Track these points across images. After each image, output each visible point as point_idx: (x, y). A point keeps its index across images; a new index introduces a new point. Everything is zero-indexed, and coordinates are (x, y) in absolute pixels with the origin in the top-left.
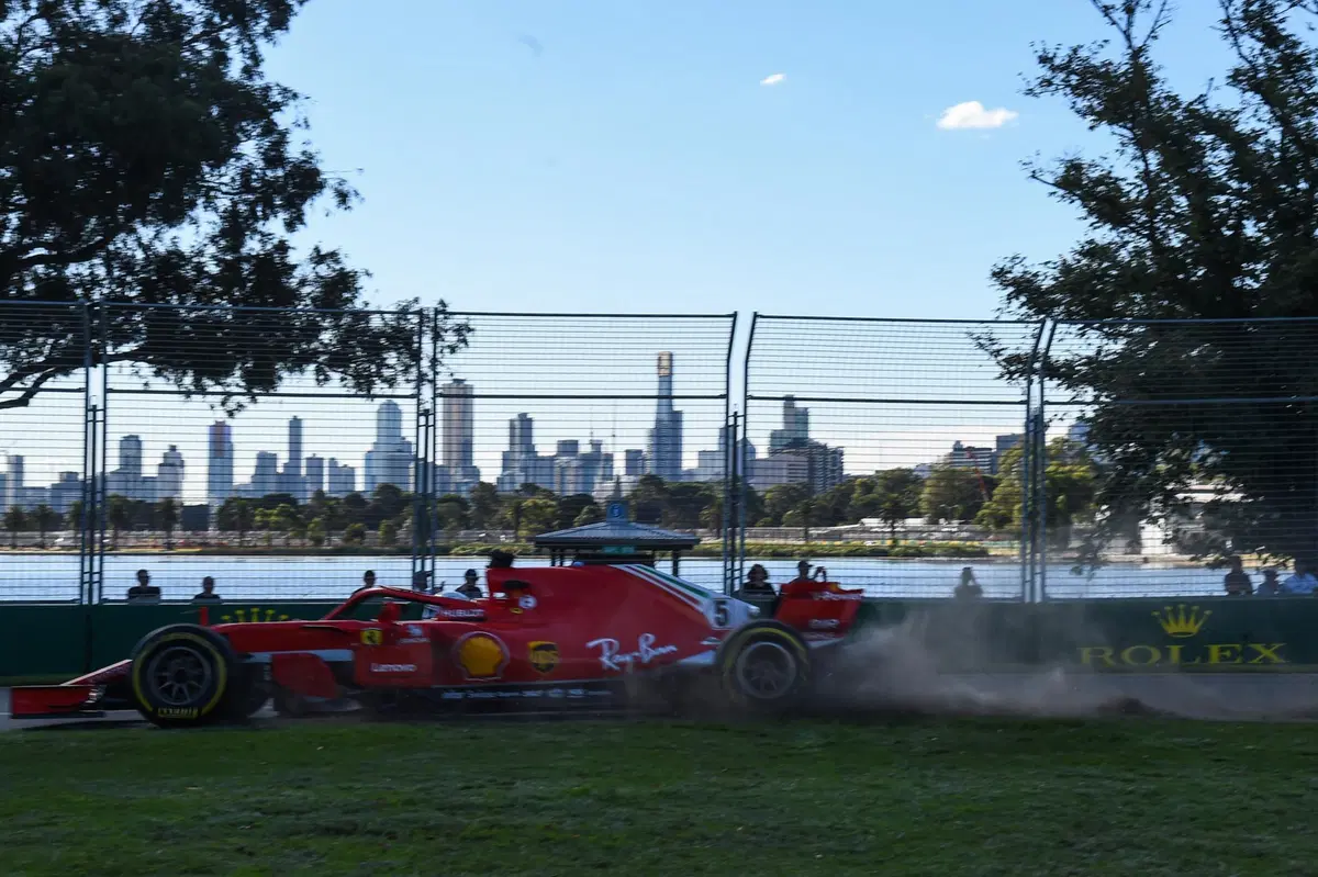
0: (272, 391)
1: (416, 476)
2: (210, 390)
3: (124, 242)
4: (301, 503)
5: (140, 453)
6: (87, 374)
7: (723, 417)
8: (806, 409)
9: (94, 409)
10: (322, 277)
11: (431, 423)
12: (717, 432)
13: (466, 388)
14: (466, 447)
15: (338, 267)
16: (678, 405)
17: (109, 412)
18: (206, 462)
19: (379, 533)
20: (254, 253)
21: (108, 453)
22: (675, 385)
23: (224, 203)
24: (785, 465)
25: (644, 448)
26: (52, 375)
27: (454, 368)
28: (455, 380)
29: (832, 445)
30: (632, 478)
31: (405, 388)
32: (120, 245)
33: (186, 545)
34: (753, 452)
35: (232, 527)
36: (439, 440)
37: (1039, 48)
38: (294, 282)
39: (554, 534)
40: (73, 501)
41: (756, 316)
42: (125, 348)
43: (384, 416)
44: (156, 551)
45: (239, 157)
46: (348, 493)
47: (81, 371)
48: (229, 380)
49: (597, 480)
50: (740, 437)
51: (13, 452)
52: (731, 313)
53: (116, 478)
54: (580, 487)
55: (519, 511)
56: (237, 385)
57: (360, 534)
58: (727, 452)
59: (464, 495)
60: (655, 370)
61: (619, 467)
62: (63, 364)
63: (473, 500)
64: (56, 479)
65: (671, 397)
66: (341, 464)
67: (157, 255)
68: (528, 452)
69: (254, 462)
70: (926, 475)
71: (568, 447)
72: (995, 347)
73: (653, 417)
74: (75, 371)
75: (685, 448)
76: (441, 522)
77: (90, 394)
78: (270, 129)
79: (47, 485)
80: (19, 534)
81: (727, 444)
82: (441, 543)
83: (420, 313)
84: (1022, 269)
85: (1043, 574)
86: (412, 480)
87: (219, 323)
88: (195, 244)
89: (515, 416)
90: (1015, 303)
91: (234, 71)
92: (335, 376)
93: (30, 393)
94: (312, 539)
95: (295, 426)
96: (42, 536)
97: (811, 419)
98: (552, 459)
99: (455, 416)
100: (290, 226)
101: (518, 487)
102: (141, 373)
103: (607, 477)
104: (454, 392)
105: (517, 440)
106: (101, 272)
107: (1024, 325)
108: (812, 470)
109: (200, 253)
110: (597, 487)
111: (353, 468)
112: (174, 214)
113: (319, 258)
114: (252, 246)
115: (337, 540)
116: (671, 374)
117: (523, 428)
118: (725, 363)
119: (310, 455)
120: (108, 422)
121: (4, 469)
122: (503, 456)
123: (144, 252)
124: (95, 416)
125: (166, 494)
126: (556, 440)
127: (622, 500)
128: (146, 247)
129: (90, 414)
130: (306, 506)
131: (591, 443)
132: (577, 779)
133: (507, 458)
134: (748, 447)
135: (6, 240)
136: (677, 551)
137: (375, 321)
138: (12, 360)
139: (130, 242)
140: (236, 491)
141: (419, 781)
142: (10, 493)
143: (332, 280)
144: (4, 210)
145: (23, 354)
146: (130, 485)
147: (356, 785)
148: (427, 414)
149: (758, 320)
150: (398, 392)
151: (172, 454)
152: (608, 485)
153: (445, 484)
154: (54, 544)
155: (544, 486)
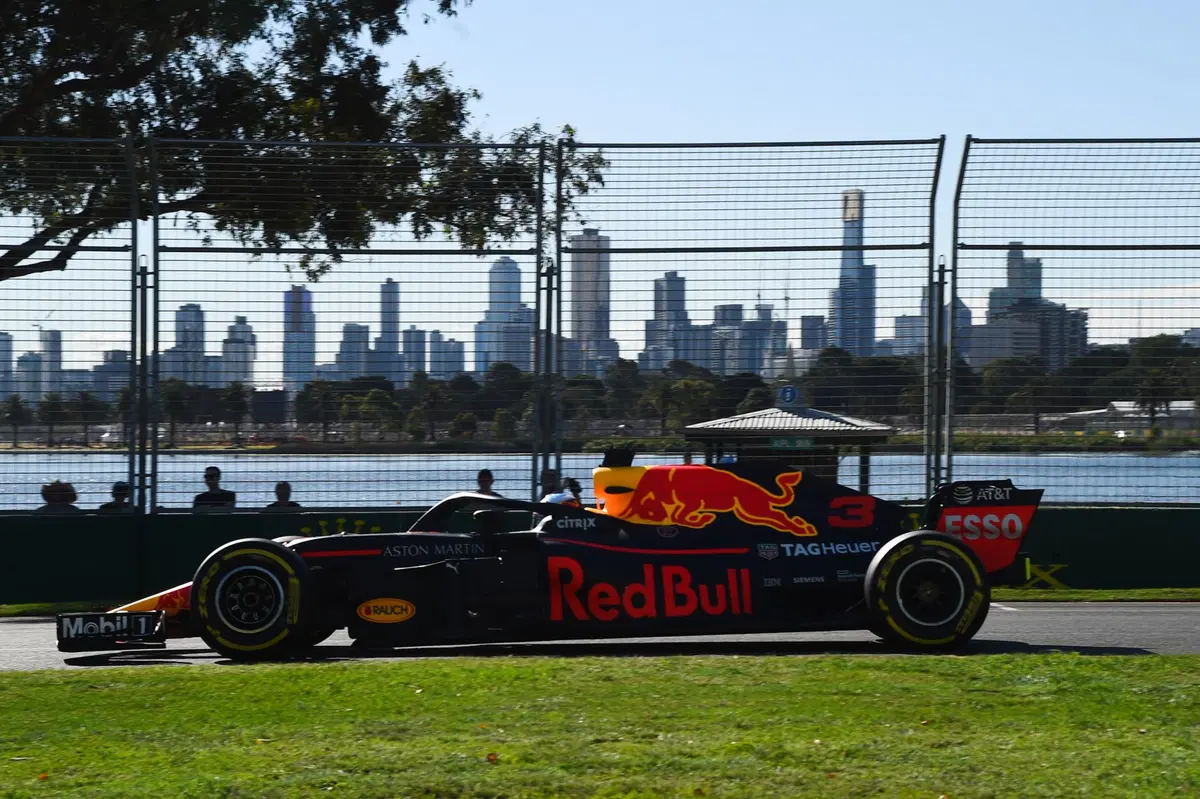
0: (363, 248)
1: (537, 353)
2: (284, 246)
3: (178, 61)
4: (397, 387)
5: (203, 325)
6: (134, 230)
7: (926, 272)
8: (1038, 259)
9: (144, 272)
10: (417, 100)
11: (555, 285)
12: (919, 292)
13: (600, 239)
14: (602, 316)
15: (440, 89)
16: (870, 258)
17: (162, 275)
18: (281, 337)
19: (495, 423)
20: (336, 73)
21: (162, 326)
22: (866, 232)
23: (299, 10)
24: (1009, 333)
25: (826, 314)
26: (94, 230)
28: (588, 232)
29: (1072, 305)
30: (809, 352)
31: (526, 241)
32: (173, 65)
33: (257, 441)
34: (967, 315)
35: (315, 419)
36: (566, 306)
38: (386, 108)
39: (710, 424)
40: (119, 387)
41: (969, 140)
42: (181, 196)
43: (497, 277)
44: (221, 448)
46: (452, 376)
47: (129, 224)
48: (308, 235)
49: (767, 355)
50: (947, 300)
51: (47, 326)
52: (938, 137)
53: (170, 358)
54: (746, 364)
55: (667, 395)
56: (319, 239)
57: (470, 426)
58: (930, 317)
59: (599, 376)
60: (839, 213)
61: (794, 338)
62: (105, 216)
63: (610, 381)
64: (99, 359)
65: (861, 248)
66: (446, 338)
67: (218, 78)
68: (677, 320)
69: (340, 337)
70: (1196, 344)
71: (729, 314)
73: (837, 274)
74: (121, 225)
75: (878, 313)
76: (570, 409)
77: (140, 252)
79: (89, 367)
80: (56, 428)
81: (931, 308)
82: (568, 436)
83: (542, 146)
86: (532, 357)
87: (297, 162)
88: (264, 61)
89: (661, 276)
92: (438, 226)
93: (66, 254)
94: (412, 432)
95: (390, 291)
96: (85, 430)
97: (1045, 273)
98: (707, 329)
99: (589, 277)
100: (380, 37)
101: (665, 365)
102: (201, 226)
103: (776, 353)
104: (584, 246)
105: (664, 306)
106: (150, 99)
108: (1045, 340)
109: (271, 74)
110: (766, 364)
111: (461, 343)
112: (240, 25)
113: (417, 77)
114: (335, 62)
115: (444, 434)
116: (861, 218)
117: (671, 291)
118: (927, 203)
119: (407, 327)
120: (161, 288)
121: (37, 347)
122: (647, 326)
123: (203, 72)
124: (144, 281)
125: (232, 378)
126: (711, 305)
127: (795, 381)
128: (205, 66)
129: (139, 278)
130: (404, 392)
131: (759, 308)
132: (736, 731)
133: (651, 329)
134: (960, 310)
135: (36, 62)
136: (867, 445)
137: (488, 157)
138: (46, 211)
139: (185, 58)
140: (319, 372)
141: (539, 733)
142: (45, 377)
143: (433, 104)
144: (34, 22)
145: (57, 203)
146: (190, 366)
147: (463, 737)
148: (549, 274)
149: (973, 145)
150: (516, 247)
151: (240, 328)
152: (780, 362)
153: (574, 362)
154: (99, 441)
155: (698, 364)
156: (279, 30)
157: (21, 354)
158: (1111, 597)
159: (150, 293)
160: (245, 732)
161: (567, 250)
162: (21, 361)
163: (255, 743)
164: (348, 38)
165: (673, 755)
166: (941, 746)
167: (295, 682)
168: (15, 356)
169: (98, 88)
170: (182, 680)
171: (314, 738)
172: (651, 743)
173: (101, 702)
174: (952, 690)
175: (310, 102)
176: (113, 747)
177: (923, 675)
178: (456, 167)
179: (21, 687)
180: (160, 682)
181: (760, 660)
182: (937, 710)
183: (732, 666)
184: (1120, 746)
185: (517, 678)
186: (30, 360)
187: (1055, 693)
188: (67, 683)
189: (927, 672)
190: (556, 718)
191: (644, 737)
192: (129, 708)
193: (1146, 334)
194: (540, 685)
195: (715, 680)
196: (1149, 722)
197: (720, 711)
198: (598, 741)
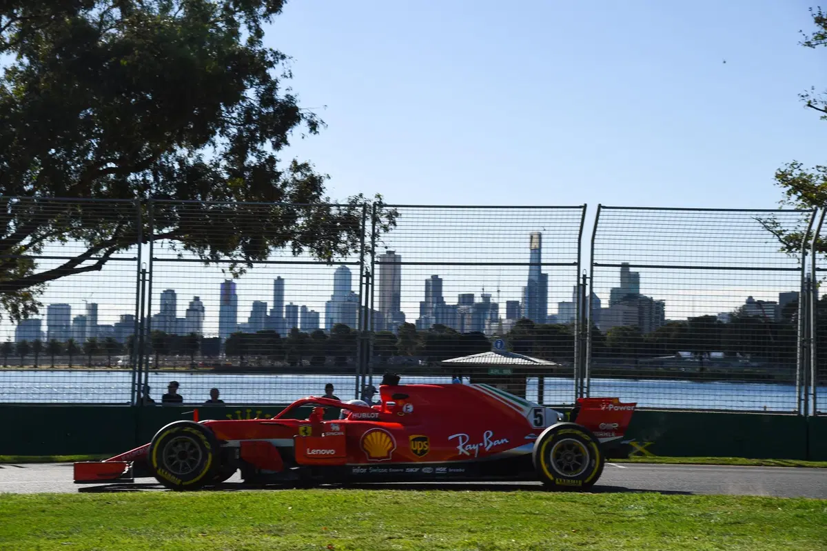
0: (263, 260)
1: (360, 319)
2: (222, 259)
3: (167, 158)
4: (282, 336)
5: (175, 302)
6: (140, 249)
7: (576, 279)
8: (638, 273)
9: (144, 272)
10: (297, 181)
11: (370, 282)
12: (572, 289)
13: (396, 257)
14: (396, 299)
15: (308, 174)
16: (544, 270)
17: (154, 274)
18: (218, 308)
20: (252, 165)
21: (153, 302)
22: (543, 256)
23: (233, 131)
24: (621, 313)
25: (520, 300)
26: (117, 249)
27: (387, 244)
28: (390, 253)
29: (656, 298)
30: (511, 321)
31: (354, 257)
32: (164, 160)
33: (203, 365)
34: (598, 301)
35: (235, 353)
36: (376, 293)
37: (816, 11)
38: (279, 184)
39: (455, 360)
40: (128, 335)
41: (600, 207)
42: (165, 231)
43: (338, 277)
44: (183, 369)
45: (244, 99)
46: (314, 330)
47: (137, 246)
48: (235, 253)
49: (487, 323)
50: (588, 293)
51: (90, 302)
52: (583, 205)
53: (157, 319)
54: (475, 327)
56: (240, 255)
57: (322, 359)
58: (578, 303)
59: (394, 332)
60: (528, 245)
61: (502, 313)
62: (124, 241)
63: (400, 336)
64: (118, 319)
65: (540, 264)
66: (309, 310)
67: (188, 167)
68: (438, 302)
69: (251, 309)
70: (725, 321)
71: (466, 299)
72: (778, 229)
73: (526, 278)
74: (132, 246)
75: (549, 300)
77: (142, 261)
78: (266, 79)
79: (112, 324)
80: (93, 357)
81: (578, 297)
83: (364, 206)
84: (799, 172)
85: (815, 394)
86: (357, 321)
87: (229, 213)
88: (213, 158)
89: (429, 277)
90: (794, 197)
91: (243, 41)
92: (306, 249)
93: (102, 261)
94: (289, 361)
95: (279, 283)
96: (109, 359)
97: (641, 280)
98: (454, 307)
99: (388, 277)
100: (277, 146)
101: (431, 327)
102: (176, 247)
103: (492, 321)
104: (387, 260)
105: (431, 294)
106: (151, 178)
107: (800, 213)
108: (641, 318)
109: (217, 165)
110: (487, 327)
111: (318, 313)
112: (201, 138)
113: (296, 167)
114: (252, 159)
115: (306, 362)
116: (540, 248)
117: (434, 286)
118: (577, 240)
119: (288, 303)
120: (153, 281)
121: (84, 312)
122: (421, 305)
123: (180, 164)
124: (144, 277)
125: (191, 330)
126: (456, 294)
127: (502, 336)
128: (181, 161)
129: (141, 275)
130: (284, 339)
131: (483, 296)
132: (467, 534)
133: (423, 307)
134: (595, 300)
135: (89, 158)
136: (542, 373)
137: (334, 211)
138: (91, 239)
139: (170, 158)
140: (239, 328)
141: (357, 533)
142: (88, 329)
143: (305, 182)
144: (89, 137)
145: (98, 234)
146: (168, 324)
147: (314, 535)
148: (368, 275)
149: (602, 209)
150: (349, 260)
151: (196, 303)
152: (494, 325)
153: (380, 324)
154: (116, 365)
155: (449, 326)
156: (222, 143)
157: (75, 316)
158: (678, 462)
159: (147, 283)
160: (192, 530)
161: (377, 263)
162: (75, 320)
163: (197, 536)
164: (259, 146)
165: (432, 547)
166: (583, 544)
167: (221, 502)
168: (72, 318)
169: (122, 171)
170: (158, 499)
171: (231, 533)
172: (419, 540)
173: (112, 511)
174: (590, 513)
175: (238, 180)
176: (118, 537)
177: (573, 504)
178: (317, 217)
179: (69, 503)
180: (146, 501)
181: (481, 493)
182: (581, 524)
183: (466, 497)
184: (684, 546)
185: (345, 501)
186: (80, 319)
187: (647, 515)
188: (94, 501)
189: (575, 502)
190: (367, 524)
191: (416, 536)
192: (129, 515)
193: (697, 315)
194: (359, 506)
195: (456, 505)
196: (700, 533)
197: (460, 523)
198: (390, 538)
